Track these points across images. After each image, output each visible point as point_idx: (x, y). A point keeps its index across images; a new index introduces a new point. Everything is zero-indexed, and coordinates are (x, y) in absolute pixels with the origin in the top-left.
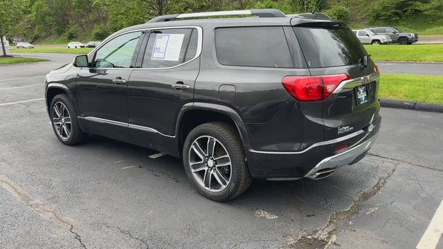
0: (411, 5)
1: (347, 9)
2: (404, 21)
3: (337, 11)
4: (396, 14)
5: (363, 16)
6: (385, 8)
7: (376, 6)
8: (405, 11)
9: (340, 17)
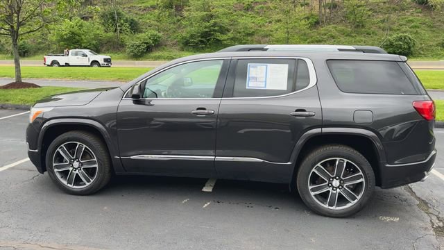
0: (213, 34)
1: (160, 34)
2: (208, 48)
3: (151, 35)
4: (201, 41)
5: (174, 42)
6: (192, 36)
7: (184, 33)
8: (208, 40)
9: (155, 41)
